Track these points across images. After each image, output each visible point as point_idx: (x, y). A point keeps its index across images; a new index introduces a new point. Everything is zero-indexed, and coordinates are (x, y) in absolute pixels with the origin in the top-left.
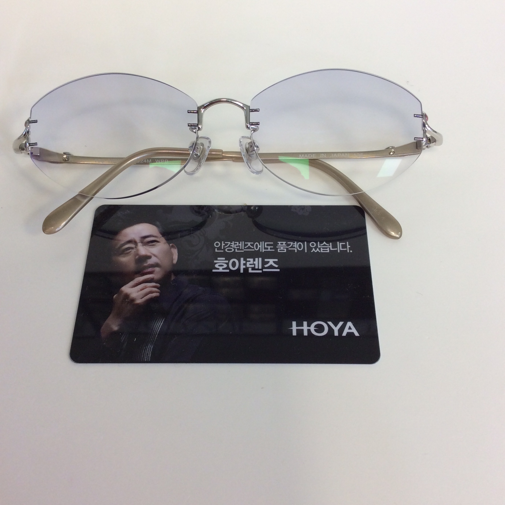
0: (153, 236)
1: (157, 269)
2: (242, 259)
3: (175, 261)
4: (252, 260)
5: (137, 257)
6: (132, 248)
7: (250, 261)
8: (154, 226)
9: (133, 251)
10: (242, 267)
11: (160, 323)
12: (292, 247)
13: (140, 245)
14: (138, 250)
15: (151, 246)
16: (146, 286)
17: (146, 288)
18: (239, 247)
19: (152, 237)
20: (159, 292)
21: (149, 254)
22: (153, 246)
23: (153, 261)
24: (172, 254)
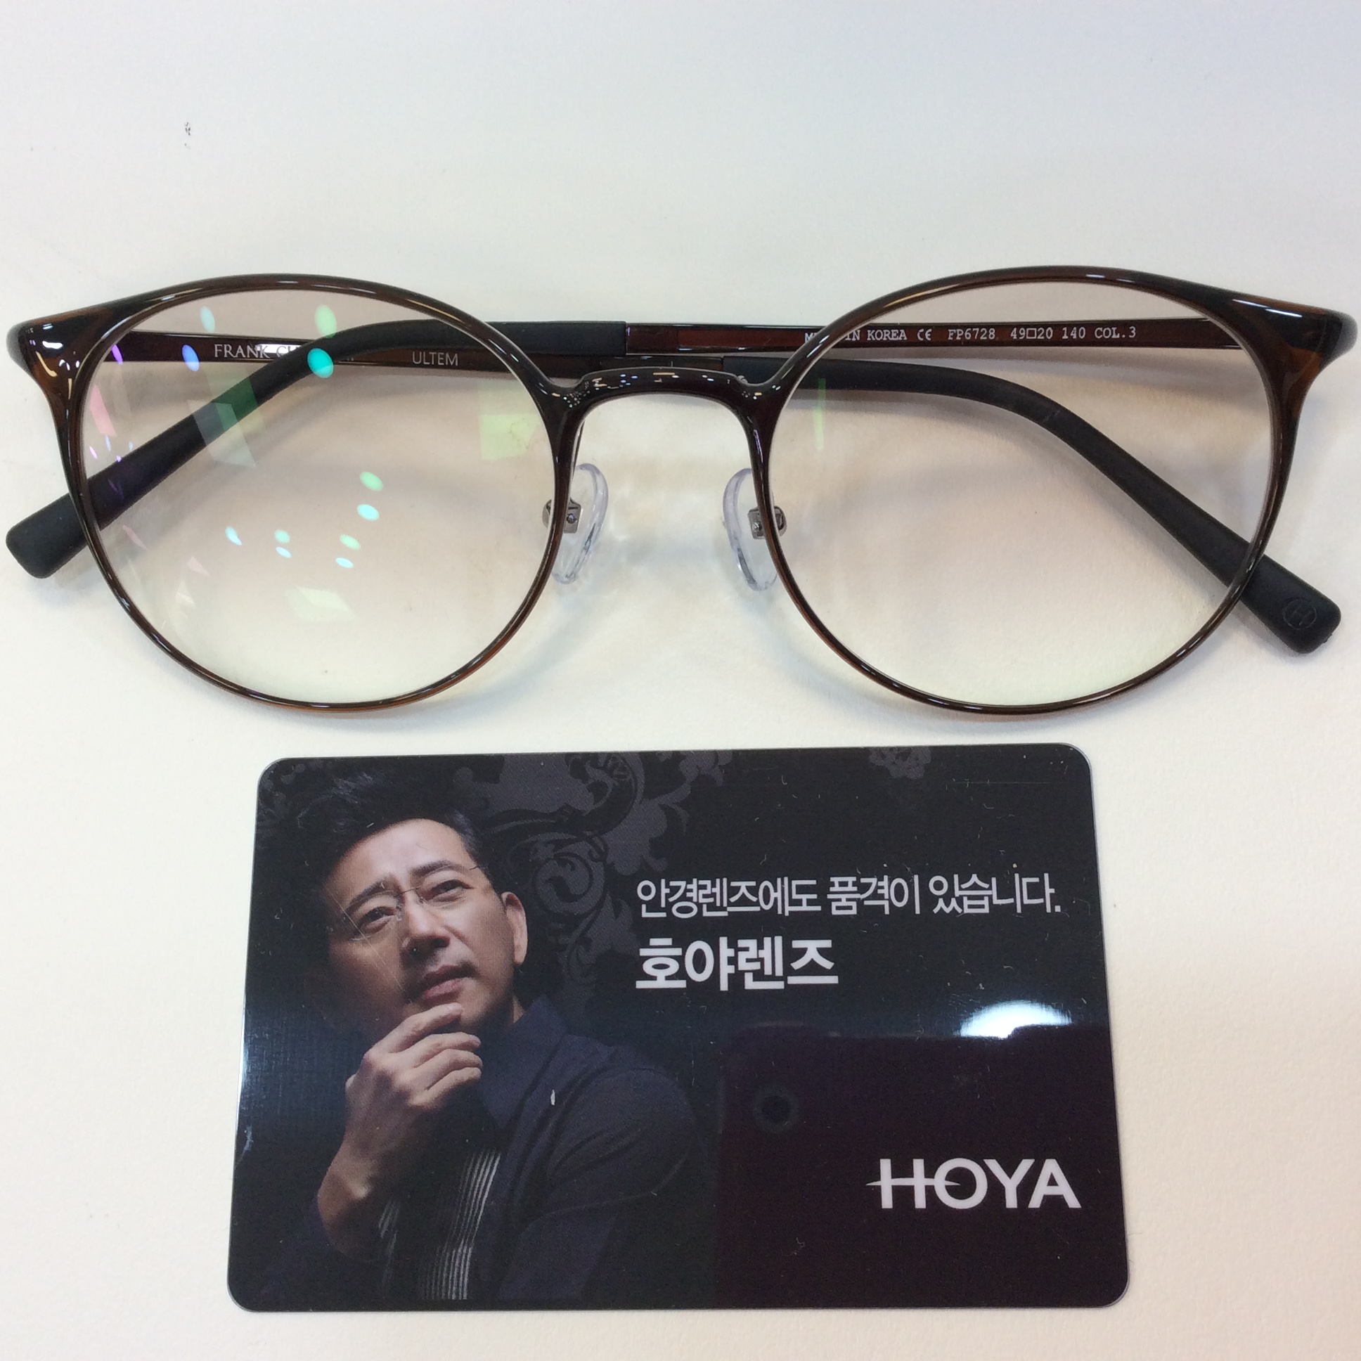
0: (451, 867)
1: (468, 984)
2: (723, 941)
3: (520, 956)
4: (752, 944)
5: (406, 943)
6: (387, 911)
7: (746, 949)
8: (449, 829)
9: (392, 921)
10: (726, 970)
11: (488, 1171)
12: (876, 896)
13: (410, 897)
14: (406, 918)
15: (444, 900)
16: (439, 1045)
17: (441, 1051)
18: (711, 900)
19: (445, 869)
20: (477, 1066)
21: (441, 932)
22: (451, 904)
23: (454, 954)
24: (509, 932)
